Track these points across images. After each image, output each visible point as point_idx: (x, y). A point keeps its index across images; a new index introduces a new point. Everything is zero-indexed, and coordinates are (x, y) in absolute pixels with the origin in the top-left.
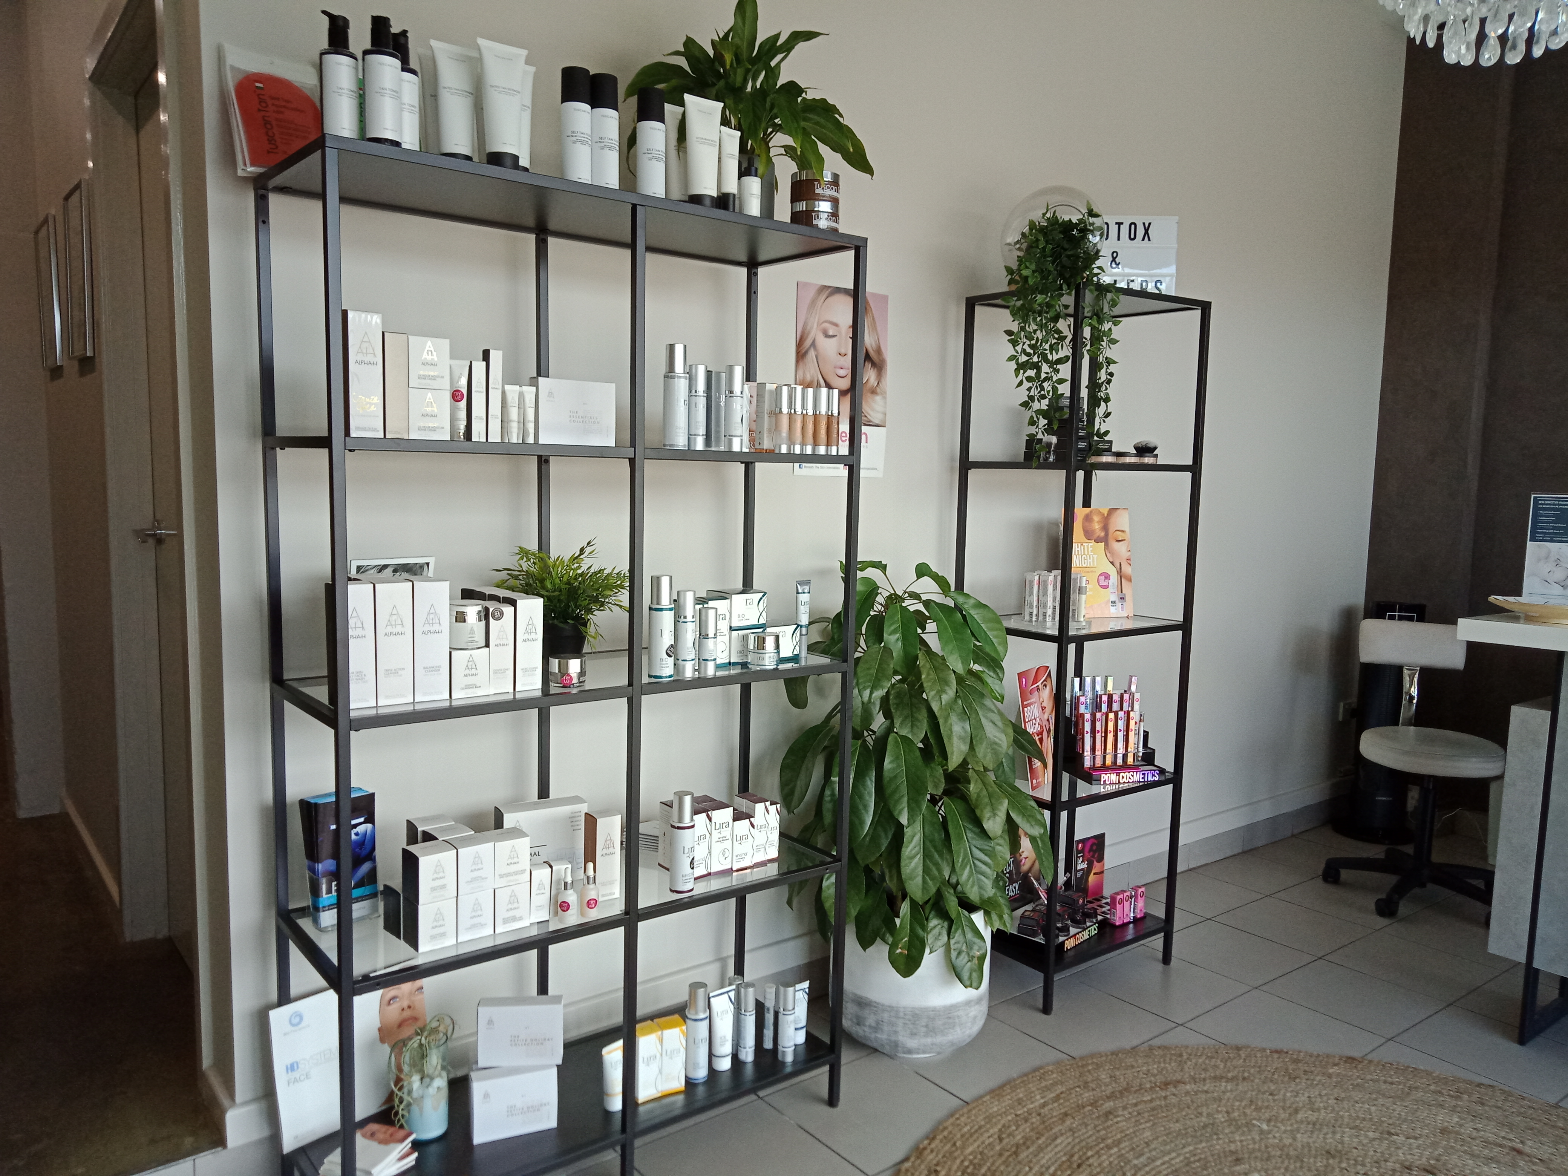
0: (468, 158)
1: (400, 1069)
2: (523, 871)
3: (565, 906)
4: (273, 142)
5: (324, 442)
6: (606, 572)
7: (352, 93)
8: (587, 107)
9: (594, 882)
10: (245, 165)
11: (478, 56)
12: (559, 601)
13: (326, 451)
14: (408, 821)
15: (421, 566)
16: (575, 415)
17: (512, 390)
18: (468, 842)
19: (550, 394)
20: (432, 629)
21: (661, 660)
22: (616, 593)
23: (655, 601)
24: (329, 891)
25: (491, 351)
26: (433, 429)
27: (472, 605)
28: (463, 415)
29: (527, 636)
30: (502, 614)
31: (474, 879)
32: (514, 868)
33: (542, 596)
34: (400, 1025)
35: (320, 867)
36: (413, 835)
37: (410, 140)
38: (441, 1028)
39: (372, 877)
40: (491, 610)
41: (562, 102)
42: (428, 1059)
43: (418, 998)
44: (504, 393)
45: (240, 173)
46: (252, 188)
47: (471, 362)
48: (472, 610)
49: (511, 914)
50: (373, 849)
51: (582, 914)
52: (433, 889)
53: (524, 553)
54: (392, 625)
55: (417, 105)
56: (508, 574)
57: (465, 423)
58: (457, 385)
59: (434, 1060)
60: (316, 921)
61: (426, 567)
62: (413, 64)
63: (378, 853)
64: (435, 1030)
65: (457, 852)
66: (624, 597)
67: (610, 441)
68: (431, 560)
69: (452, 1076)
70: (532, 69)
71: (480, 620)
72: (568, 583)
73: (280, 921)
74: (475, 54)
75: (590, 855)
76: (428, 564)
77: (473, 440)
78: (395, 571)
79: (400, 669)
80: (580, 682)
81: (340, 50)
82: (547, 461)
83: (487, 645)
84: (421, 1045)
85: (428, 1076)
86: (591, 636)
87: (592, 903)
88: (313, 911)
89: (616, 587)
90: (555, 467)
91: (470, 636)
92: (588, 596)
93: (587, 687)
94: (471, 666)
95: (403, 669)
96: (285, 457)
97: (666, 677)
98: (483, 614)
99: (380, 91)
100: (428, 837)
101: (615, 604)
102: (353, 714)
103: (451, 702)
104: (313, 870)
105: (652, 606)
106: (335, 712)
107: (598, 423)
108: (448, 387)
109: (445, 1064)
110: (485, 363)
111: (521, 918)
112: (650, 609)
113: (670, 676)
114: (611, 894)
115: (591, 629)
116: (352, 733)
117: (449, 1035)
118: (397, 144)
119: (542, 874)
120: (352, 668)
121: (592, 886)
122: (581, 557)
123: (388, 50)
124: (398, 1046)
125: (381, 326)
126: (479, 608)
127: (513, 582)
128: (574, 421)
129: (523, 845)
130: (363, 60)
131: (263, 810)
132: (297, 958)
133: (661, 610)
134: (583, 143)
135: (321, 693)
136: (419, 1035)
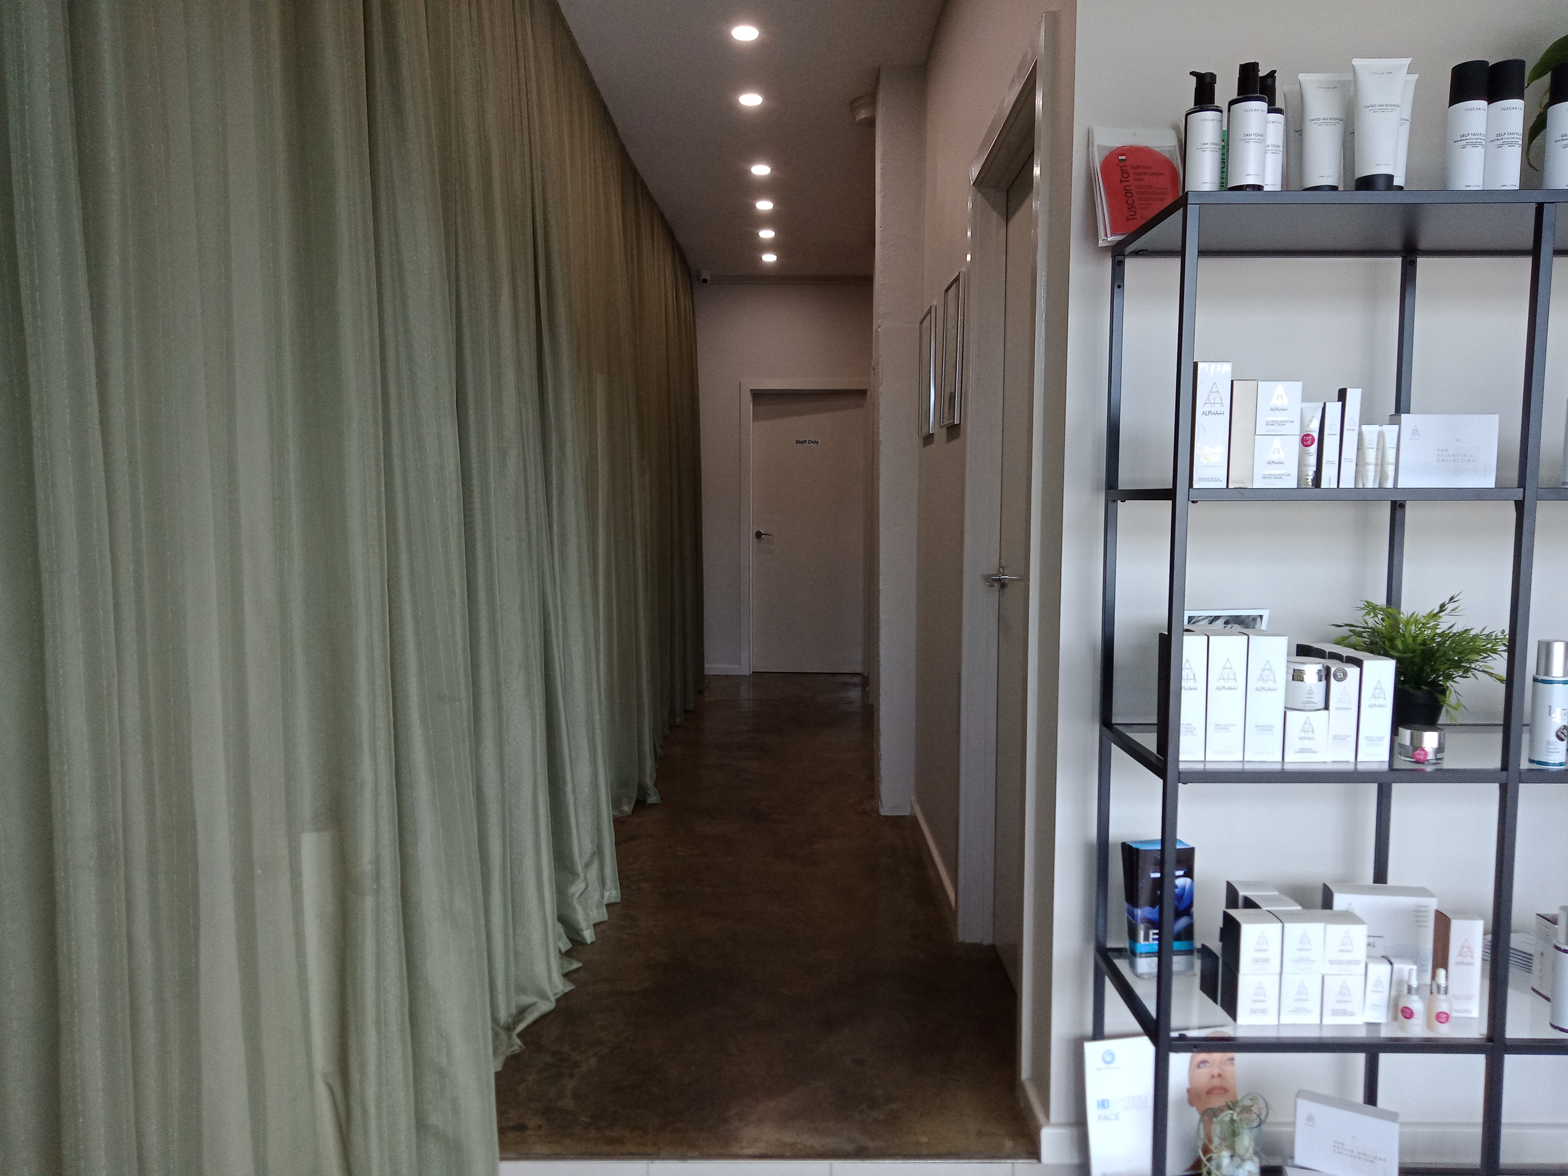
0: (1334, 188)
1: (1210, 1139)
2: (1357, 962)
3: (1408, 1013)
4: (1132, 209)
5: (1169, 494)
6: (1473, 633)
7: (1215, 146)
8: (1483, 103)
9: (1446, 993)
10: (1106, 236)
11: (1351, 78)
12: (1412, 663)
13: (1169, 503)
14: (1228, 882)
15: (1254, 619)
16: (1444, 453)
17: (1371, 432)
18: (1294, 917)
19: (1415, 432)
20: (1266, 686)
21: (1548, 743)
22: (1485, 658)
23: (1542, 670)
24: (1146, 938)
25: (1348, 390)
26: (1279, 477)
27: (1311, 663)
28: (1312, 460)
29: (1373, 701)
30: (1345, 674)
31: (1300, 960)
32: (1345, 957)
33: (1392, 657)
34: (1210, 1092)
35: (1139, 912)
36: (1232, 897)
37: (1272, 181)
38: (1254, 1109)
39: (1188, 934)
40: (1333, 670)
41: (1450, 106)
42: (1240, 1137)
43: (1228, 1068)
44: (1360, 435)
45: (1101, 244)
46: (1110, 254)
47: (1325, 403)
48: (1311, 669)
49: (1342, 1006)
50: (1191, 905)
51: (1429, 1026)
52: (1256, 961)
53: (1371, 608)
54: (1224, 679)
55: (1281, 144)
56: (1350, 631)
57: (1314, 469)
58: (1308, 429)
59: (1246, 1142)
60: (1133, 966)
61: (1259, 619)
62: (1279, 103)
63: (1196, 910)
64: (1247, 1109)
65: (1283, 927)
66: (1499, 664)
67: (1490, 482)
68: (1265, 613)
69: (1265, 1163)
70: (1415, 77)
71: (1320, 680)
72: (1424, 643)
73: (1098, 957)
74: (1349, 77)
75: (1441, 959)
76: (1261, 617)
77: (1322, 487)
78: (1227, 623)
79: (1230, 725)
80: (1437, 759)
81: (1205, 106)
82: (1402, 506)
83: (1327, 708)
84: (1232, 1121)
85: (1239, 1156)
86: (1451, 706)
87: (1442, 1017)
88: (1131, 954)
89: (1485, 651)
90: (1412, 513)
91: (1308, 696)
92: (1449, 660)
93: (1447, 765)
94: (1308, 730)
95: (1234, 725)
96: (1126, 509)
97: (1554, 765)
98: (1323, 674)
99: (1245, 138)
100: (1249, 904)
101: (1484, 671)
102: (1182, 766)
103: (1283, 765)
104: (1132, 914)
105: (1537, 677)
106: (1165, 762)
107: (1474, 461)
108: (1298, 433)
109: (1258, 1149)
110: (1340, 403)
111: (1352, 1014)
112: (1535, 680)
113: (1561, 764)
114: (1466, 1011)
115: (1451, 699)
116: (1180, 785)
117: (1262, 1117)
118: (1259, 188)
119: (1381, 970)
120: (1183, 720)
121: (1442, 997)
122: (1441, 614)
123: (1255, 95)
124: (1209, 1115)
125: (1230, 375)
126: (1320, 667)
127: (1354, 639)
128: (1443, 461)
129: (1358, 934)
130: (1229, 110)
131: (1088, 845)
132: (1112, 995)
133: (1551, 682)
134: (1474, 145)
135: (1149, 741)
136: (1231, 1109)
